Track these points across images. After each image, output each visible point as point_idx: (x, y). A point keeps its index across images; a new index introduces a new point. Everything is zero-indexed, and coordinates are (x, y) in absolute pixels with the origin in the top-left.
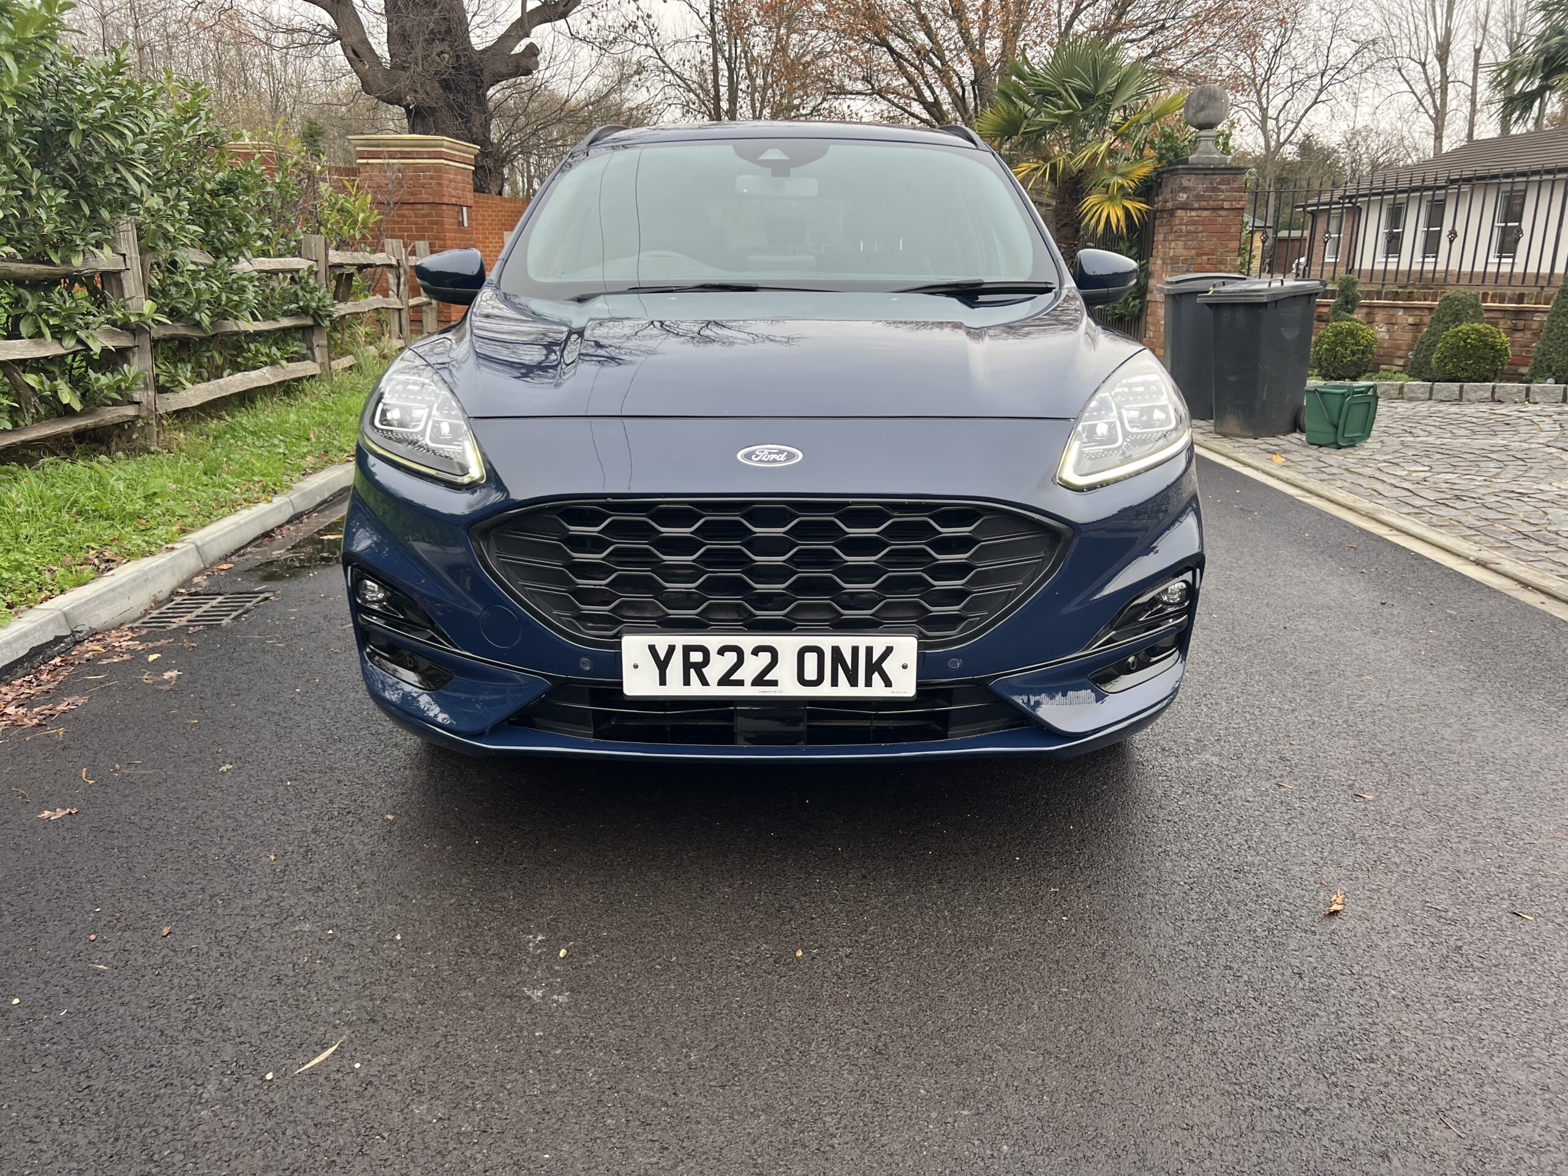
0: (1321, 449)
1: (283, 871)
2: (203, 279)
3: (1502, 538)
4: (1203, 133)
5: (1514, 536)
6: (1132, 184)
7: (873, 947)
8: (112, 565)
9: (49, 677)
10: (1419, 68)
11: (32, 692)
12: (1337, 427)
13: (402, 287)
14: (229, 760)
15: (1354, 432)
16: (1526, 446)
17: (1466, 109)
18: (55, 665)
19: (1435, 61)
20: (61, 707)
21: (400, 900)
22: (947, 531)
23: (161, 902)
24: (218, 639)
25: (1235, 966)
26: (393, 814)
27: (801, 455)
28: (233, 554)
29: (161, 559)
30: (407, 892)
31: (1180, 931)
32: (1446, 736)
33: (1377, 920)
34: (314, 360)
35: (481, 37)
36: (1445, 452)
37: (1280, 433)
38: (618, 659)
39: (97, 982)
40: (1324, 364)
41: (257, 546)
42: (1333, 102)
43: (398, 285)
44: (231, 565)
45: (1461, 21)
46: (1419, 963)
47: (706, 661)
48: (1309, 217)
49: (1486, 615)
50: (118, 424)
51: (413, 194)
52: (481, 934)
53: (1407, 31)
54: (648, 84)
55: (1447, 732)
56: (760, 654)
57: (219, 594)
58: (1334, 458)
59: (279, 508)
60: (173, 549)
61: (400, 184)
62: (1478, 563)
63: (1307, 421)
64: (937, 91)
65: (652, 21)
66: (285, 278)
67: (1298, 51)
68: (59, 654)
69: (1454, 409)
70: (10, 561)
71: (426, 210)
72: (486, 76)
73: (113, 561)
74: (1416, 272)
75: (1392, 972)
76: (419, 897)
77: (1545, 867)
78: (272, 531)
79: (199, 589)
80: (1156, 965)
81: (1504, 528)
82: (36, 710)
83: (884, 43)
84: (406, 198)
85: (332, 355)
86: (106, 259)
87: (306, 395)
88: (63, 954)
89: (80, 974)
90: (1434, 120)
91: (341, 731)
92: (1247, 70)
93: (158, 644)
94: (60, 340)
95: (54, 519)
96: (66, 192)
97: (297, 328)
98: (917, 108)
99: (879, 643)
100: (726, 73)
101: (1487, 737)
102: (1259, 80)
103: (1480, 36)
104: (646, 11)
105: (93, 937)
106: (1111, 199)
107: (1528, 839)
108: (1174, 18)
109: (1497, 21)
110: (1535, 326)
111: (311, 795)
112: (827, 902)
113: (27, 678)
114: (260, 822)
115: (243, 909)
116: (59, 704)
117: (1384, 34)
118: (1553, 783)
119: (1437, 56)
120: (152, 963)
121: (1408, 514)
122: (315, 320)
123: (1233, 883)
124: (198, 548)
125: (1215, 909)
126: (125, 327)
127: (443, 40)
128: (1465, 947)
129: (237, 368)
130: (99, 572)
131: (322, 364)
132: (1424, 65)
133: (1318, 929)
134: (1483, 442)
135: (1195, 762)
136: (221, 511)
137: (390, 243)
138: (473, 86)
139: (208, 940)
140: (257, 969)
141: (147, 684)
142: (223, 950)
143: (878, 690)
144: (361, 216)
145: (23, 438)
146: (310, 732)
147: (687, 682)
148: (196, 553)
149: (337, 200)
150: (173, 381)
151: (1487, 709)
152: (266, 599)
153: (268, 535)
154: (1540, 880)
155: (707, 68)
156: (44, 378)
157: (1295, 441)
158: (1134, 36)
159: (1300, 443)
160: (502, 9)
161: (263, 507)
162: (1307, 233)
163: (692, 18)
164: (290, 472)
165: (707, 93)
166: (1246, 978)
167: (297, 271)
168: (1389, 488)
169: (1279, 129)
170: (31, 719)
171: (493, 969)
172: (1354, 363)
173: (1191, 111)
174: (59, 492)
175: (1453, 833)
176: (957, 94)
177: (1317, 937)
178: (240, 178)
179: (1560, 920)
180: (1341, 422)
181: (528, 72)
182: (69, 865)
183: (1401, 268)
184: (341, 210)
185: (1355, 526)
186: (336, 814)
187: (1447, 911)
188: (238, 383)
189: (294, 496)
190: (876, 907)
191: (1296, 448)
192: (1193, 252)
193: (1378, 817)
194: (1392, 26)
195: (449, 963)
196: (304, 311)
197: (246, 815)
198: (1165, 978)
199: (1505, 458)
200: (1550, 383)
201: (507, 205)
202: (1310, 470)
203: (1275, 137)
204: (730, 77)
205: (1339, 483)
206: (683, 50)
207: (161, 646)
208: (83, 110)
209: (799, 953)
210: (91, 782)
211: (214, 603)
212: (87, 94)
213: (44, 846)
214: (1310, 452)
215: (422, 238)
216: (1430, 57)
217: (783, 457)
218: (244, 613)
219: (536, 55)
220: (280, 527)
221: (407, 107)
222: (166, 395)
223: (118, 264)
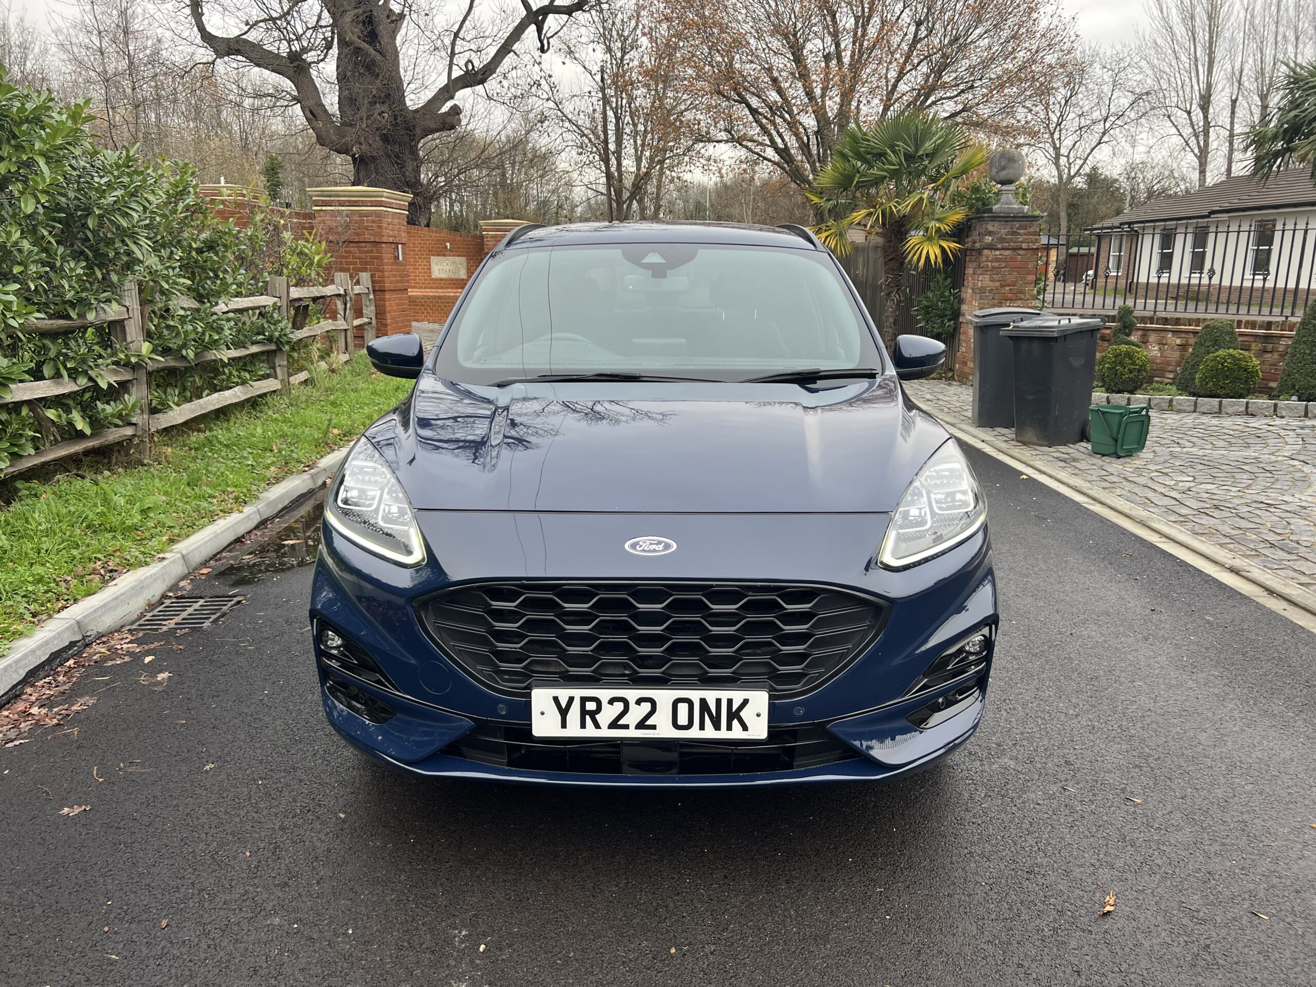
0: (1104, 458)
1: (257, 867)
2: (190, 321)
3: (1252, 546)
4: (1004, 188)
5: (1263, 545)
6: (947, 227)
7: (732, 944)
8: (115, 574)
9: (65, 679)
10: (1185, 115)
11: (52, 693)
12: (1116, 441)
13: (348, 311)
14: (211, 759)
15: (1132, 444)
16: (1273, 458)
17: (1225, 149)
18: (70, 667)
19: (1199, 110)
20: (75, 708)
21: (351, 895)
22: (791, 608)
23: (159, 896)
24: (201, 641)
25: (1026, 964)
26: (344, 812)
27: (675, 546)
28: (211, 559)
29: (154, 568)
30: (357, 888)
31: (981, 929)
32: (1202, 741)
33: (1142, 920)
34: (276, 378)
35: (415, 99)
36: (1208, 464)
37: (1070, 443)
38: (528, 705)
39: (111, 971)
40: (1107, 380)
41: (230, 551)
42: (1114, 143)
43: (345, 309)
44: (210, 570)
45: (1220, 77)
46: (1175, 960)
47: (599, 709)
48: (1096, 239)
49: (1237, 622)
50: (118, 443)
51: (358, 234)
52: (417, 929)
53: (1174, 85)
54: (550, 130)
55: (1203, 737)
56: (642, 704)
57: (201, 598)
58: (1115, 466)
59: (248, 517)
60: (164, 558)
61: (347, 226)
62: (1232, 570)
63: (1093, 433)
64: (787, 138)
65: (553, 79)
66: (254, 314)
67: (1084, 101)
68: (73, 656)
69: (1215, 421)
70: (33, 575)
71: (369, 247)
72: (418, 131)
73: (116, 571)
74: (1184, 285)
75: (1153, 970)
76: (366, 892)
77: (1279, 869)
78: (243, 536)
79: (184, 592)
80: (962, 962)
81: (1254, 537)
82: (55, 710)
83: (743, 101)
84: (352, 238)
85: (291, 371)
86: (113, 312)
87: (269, 408)
88: (83, 944)
89: (97, 963)
90: (1199, 158)
91: (301, 732)
92: (1043, 117)
93: (152, 646)
94: (75, 379)
95: (68, 533)
96: (84, 264)
97: (262, 353)
98: (770, 153)
99: (737, 696)
100: (614, 120)
101: (1236, 742)
102: (1052, 127)
103: (1236, 88)
104: (548, 72)
105: (106, 929)
106: (930, 239)
107: (1267, 842)
108: (980, 79)
109: (1249, 78)
110: (1281, 349)
111: (278, 794)
112: (695, 902)
113: (47, 680)
114: (237, 820)
115: (225, 903)
116: (73, 705)
117: (1156, 88)
118: (1288, 787)
119: (1200, 105)
120: (154, 953)
121: (1175, 522)
122: (277, 346)
123: (1026, 884)
124: (183, 557)
125: (1010, 909)
126: (127, 364)
127: (383, 103)
128: (1212, 946)
129: (215, 389)
130: (105, 582)
131: (282, 381)
132: (1189, 113)
133: (1094, 929)
134: (1238, 454)
135: (996, 766)
136: (202, 522)
137: (339, 276)
138: (406, 139)
139: (198, 933)
140: (237, 961)
141: (144, 685)
142: (210, 942)
143: (737, 733)
144: (317, 258)
145: (43, 459)
146: (276, 732)
147: (583, 726)
148: (182, 561)
149: (297, 246)
150: (163, 404)
151: (1236, 714)
152: (239, 602)
153: (239, 540)
154: (1275, 880)
155: (599, 116)
156: (61, 412)
157: (1082, 450)
158: (948, 94)
159: (1086, 452)
160: (432, 79)
161: (235, 517)
162: (1094, 250)
163: (586, 77)
164: (256, 482)
165: (598, 137)
166: (1034, 976)
167: (265, 307)
168: (1160, 497)
169: (1070, 164)
170: (51, 719)
171: (426, 963)
172: (1131, 380)
173: (994, 171)
174: (72, 509)
175: (1205, 835)
176: (803, 142)
177: (1093, 936)
178: (221, 238)
179: (1289, 920)
180: (1120, 437)
181: (452, 127)
182: (86, 860)
183: (1171, 282)
184: (301, 253)
185: (1131, 533)
186: (298, 812)
187: (1198, 911)
188: (215, 402)
189: (261, 505)
190: (735, 906)
191: (1083, 456)
192: (998, 284)
193: (1145, 821)
194: (1162, 81)
195: (391, 956)
196: (270, 339)
197: (226, 813)
198: (969, 975)
199: (1256, 470)
200: (1294, 402)
201: (434, 235)
202: (1094, 478)
203: (1066, 171)
204: (617, 124)
205: (1118, 491)
206: (578, 103)
207: (154, 649)
208: (99, 198)
209: (673, 951)
210: (101, 780)
211: (196, 606)
212: (102, 185)
213: (65, 841)
214: (1095, 461)
215: (365, 270)
216: (1194, 107)
217: (661, 547)
218: (222, 616)
219: (459, 114)
220: (249, 532)
221: (353, 156)
222: (156, 416)
223: (122, 314)
